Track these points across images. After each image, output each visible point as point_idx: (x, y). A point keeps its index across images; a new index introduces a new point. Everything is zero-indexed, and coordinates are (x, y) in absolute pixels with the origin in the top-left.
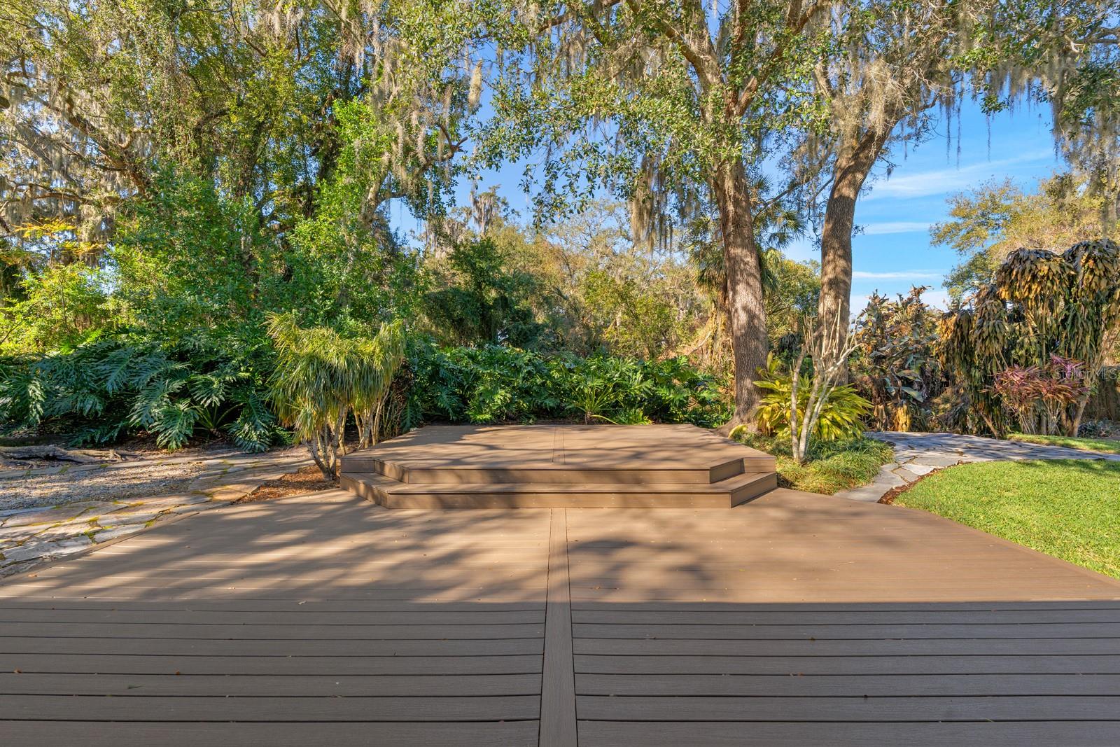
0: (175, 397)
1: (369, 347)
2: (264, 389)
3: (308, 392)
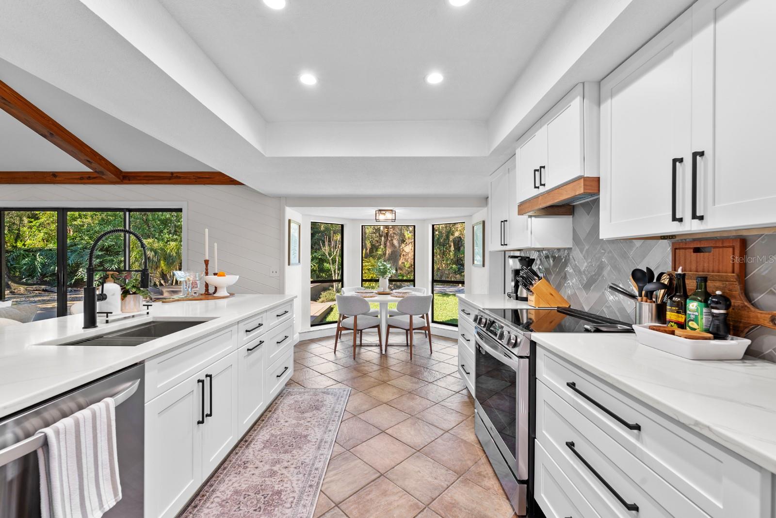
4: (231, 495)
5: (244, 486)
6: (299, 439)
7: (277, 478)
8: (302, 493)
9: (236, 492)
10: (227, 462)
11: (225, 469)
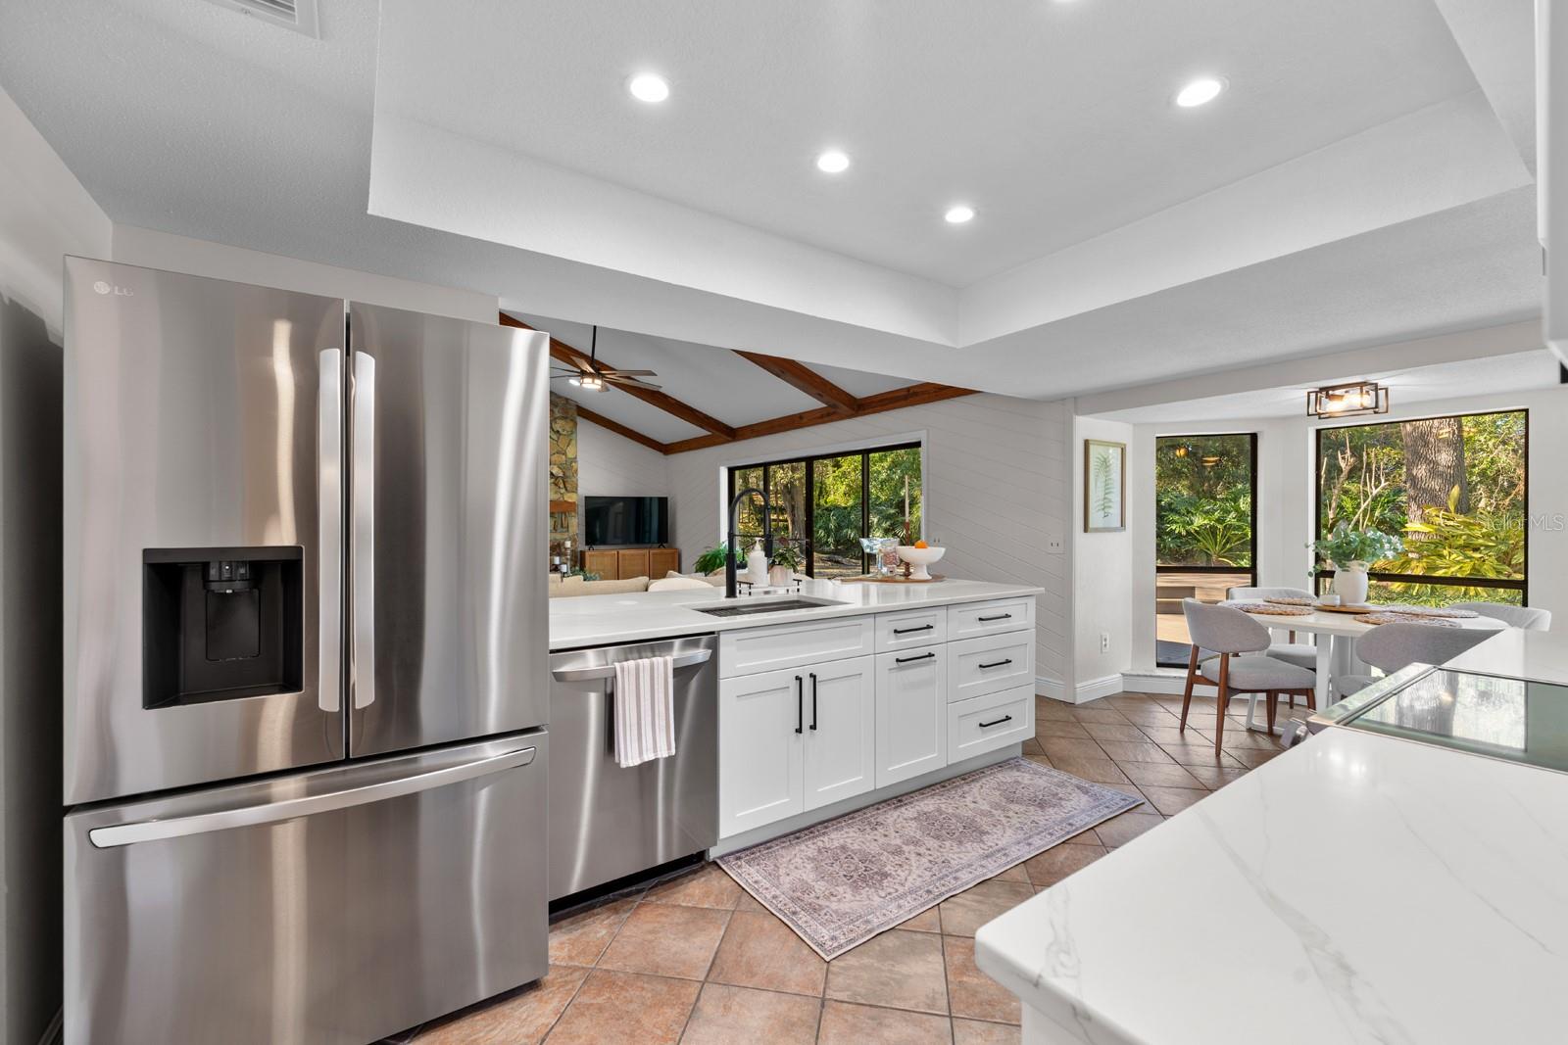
4: (836, 848)
5: (856, 847)
6: (971, 830)
7: (897, 859)
8: (911, 892)
9: (843, 848)
10: (860, 813)
11: (853, 818)
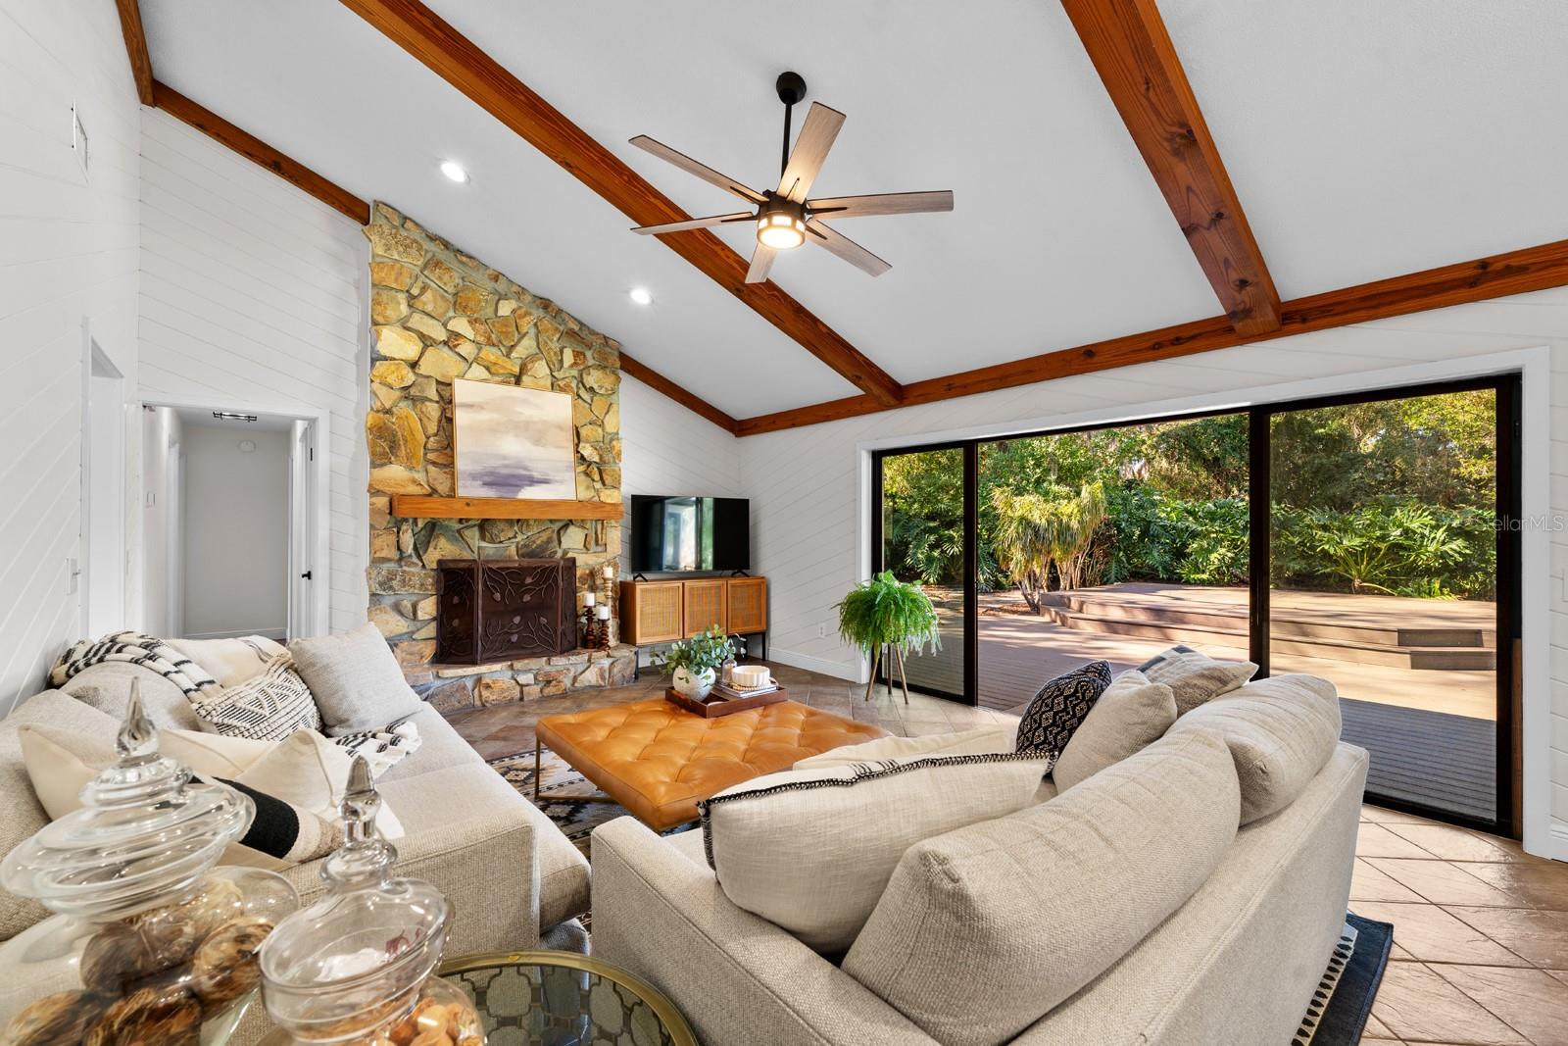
0: (932, 547)
1: (1068, 508)
2: (989, 541)
3: (1019, 545)
